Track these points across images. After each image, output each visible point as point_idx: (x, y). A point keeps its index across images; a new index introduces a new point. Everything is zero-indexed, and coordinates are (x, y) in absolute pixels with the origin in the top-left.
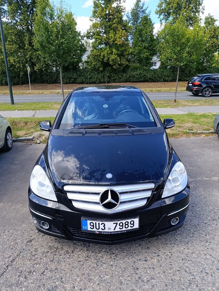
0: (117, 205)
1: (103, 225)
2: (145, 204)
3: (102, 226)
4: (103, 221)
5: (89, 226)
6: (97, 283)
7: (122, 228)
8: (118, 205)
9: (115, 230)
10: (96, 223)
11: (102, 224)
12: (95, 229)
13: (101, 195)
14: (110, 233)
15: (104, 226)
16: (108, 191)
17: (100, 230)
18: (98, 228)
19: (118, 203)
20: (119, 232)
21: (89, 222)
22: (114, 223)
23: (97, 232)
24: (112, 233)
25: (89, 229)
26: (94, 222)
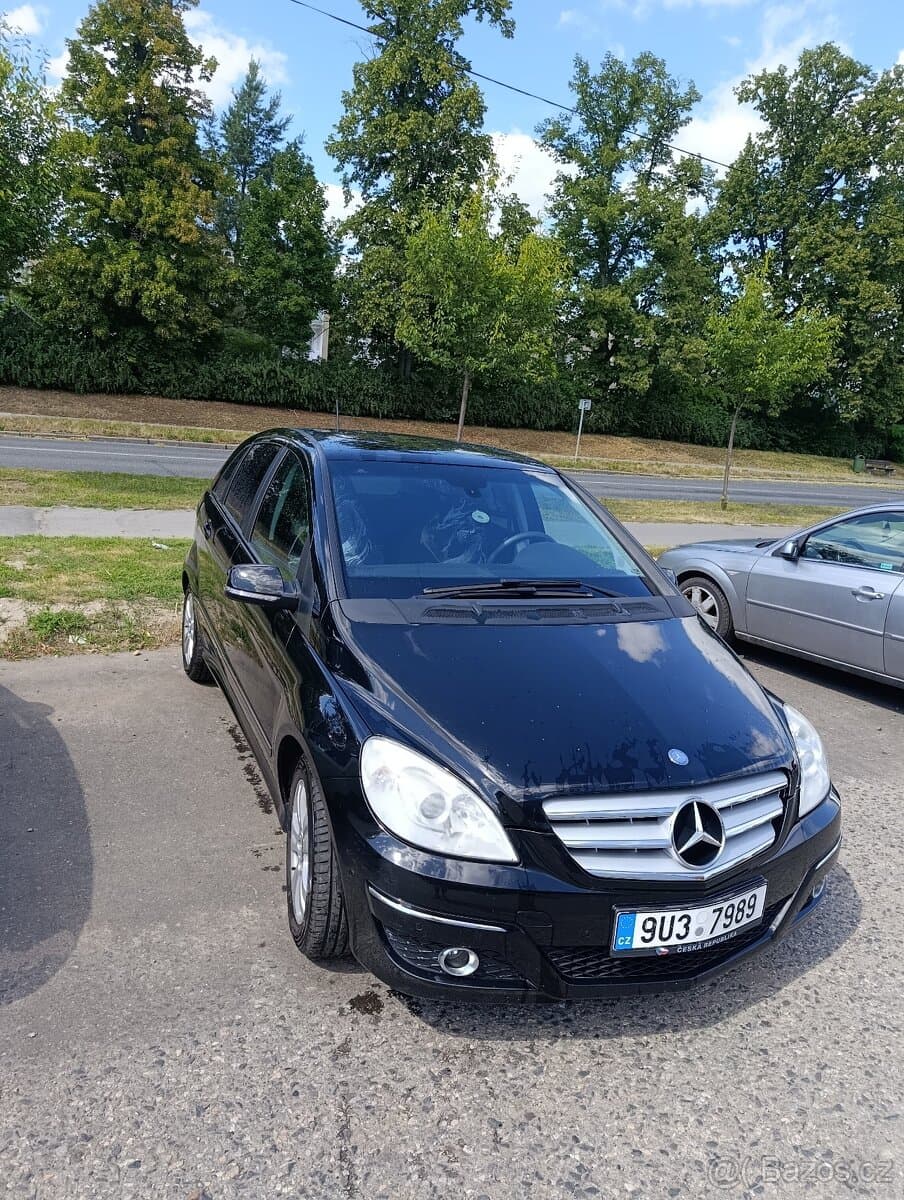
0: (718, 848)
1: (685, 921)
2: (772, 841)
3: (679, 928)
4: (682, 909)
5: (639, 933)
7: (730, 923)
8: (721, 849)
9: (714, 935)
10: (663, 919)
11: (680, 920)
12: (656, 942)
14: (700, 947)
15: (686, 926)
16: (691, 805)
17: (673, 941)
18: (665, 934)
19: (720, 842)
20: (722, 939)
21: (641, 918)
22: (714, 911)
23: (663, 949)
24: (706, 945)
25: (638, 944)
26: (658, 916)
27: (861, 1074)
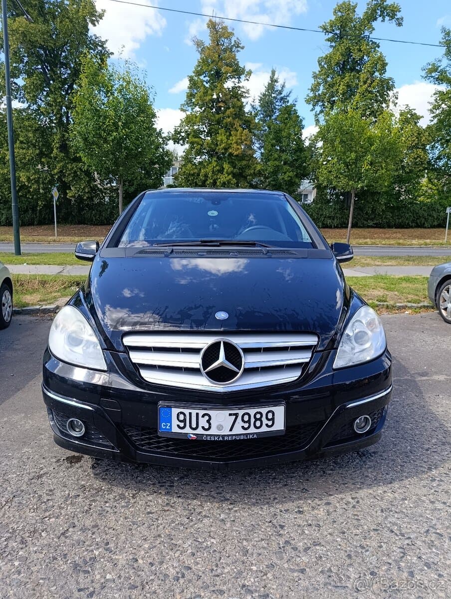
0: (238, 373)
1: (207, 418)
2: (296, 378)
3: (203, 422)
4: (205, 409)
5: (175, 422)
6: (190, 551)
7: (249, 427)
8: (238, 375)
9: (232, 433)
10: (190, 414)
11: (203, 416)
12: (187, 430)
13: (202, 352)
14: (221, 439)
15: (208, 421)
17: (200, 431)
18: (194, 425)
19: (240, 370)
20: (242, 437)
21: (175, 411)
22: (230, 415)
23: (192, 436)
24: (226, 438)
25: (175, 429)
26: (187, 411)
27: (343, 554)
